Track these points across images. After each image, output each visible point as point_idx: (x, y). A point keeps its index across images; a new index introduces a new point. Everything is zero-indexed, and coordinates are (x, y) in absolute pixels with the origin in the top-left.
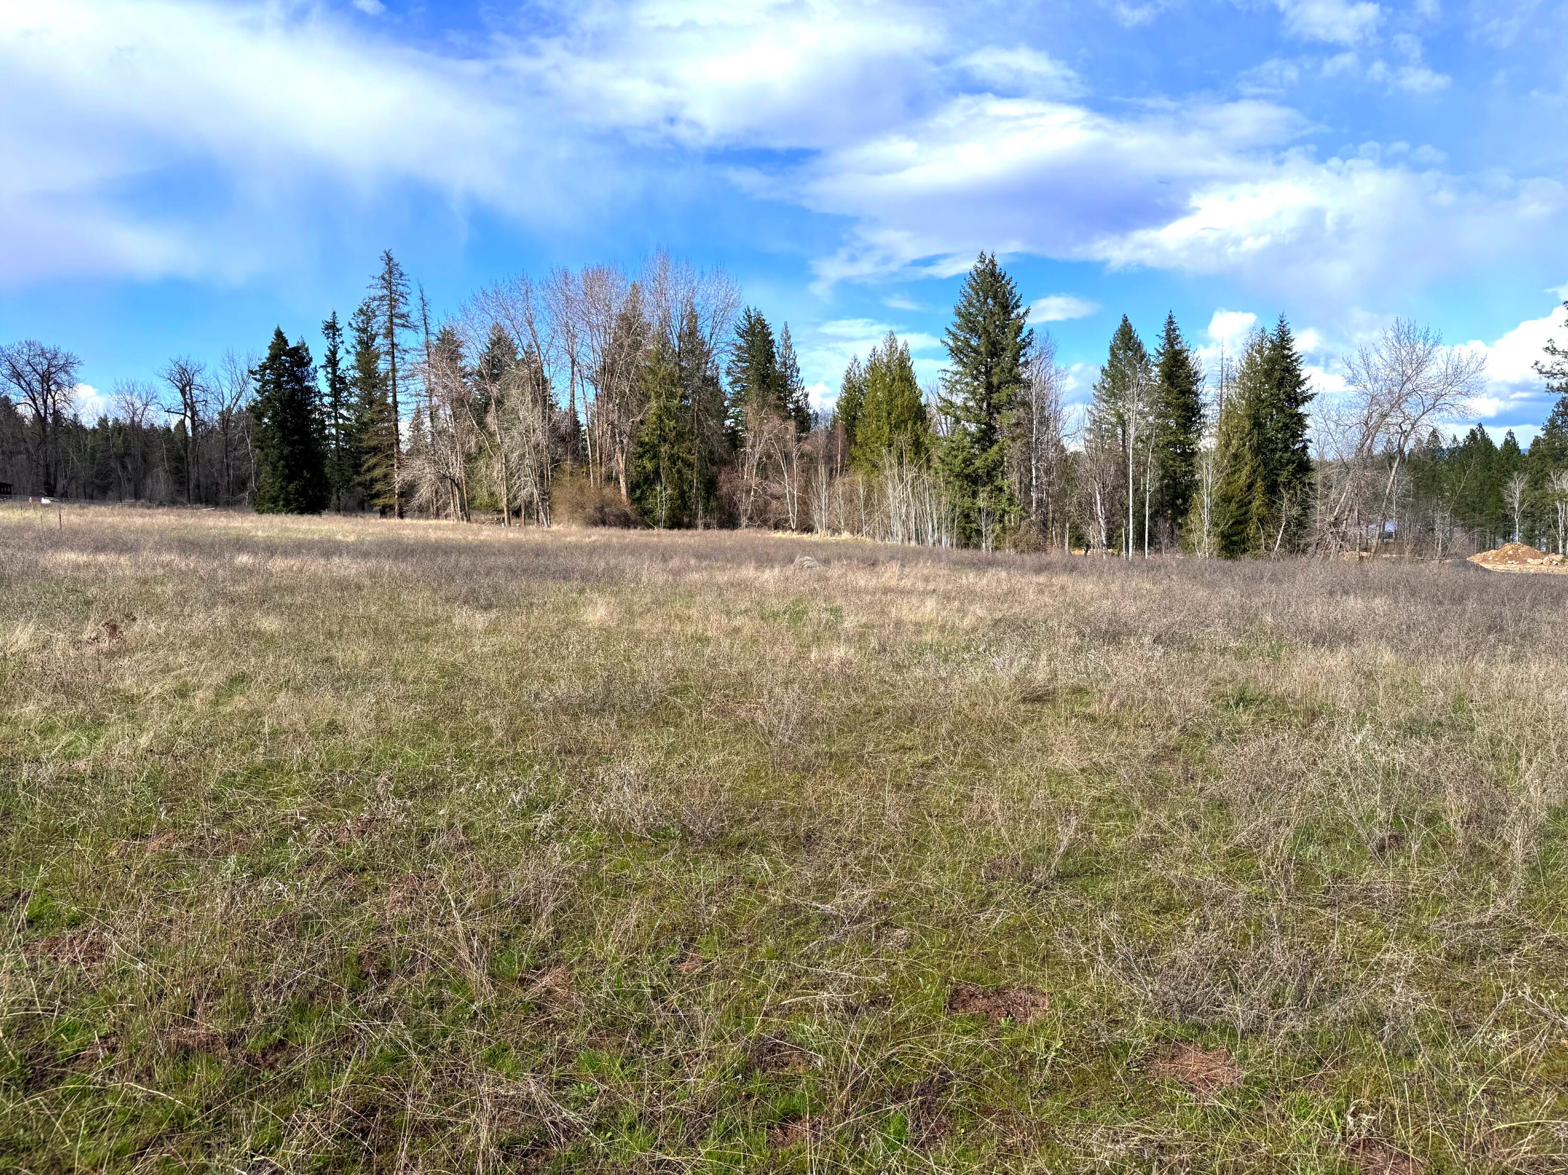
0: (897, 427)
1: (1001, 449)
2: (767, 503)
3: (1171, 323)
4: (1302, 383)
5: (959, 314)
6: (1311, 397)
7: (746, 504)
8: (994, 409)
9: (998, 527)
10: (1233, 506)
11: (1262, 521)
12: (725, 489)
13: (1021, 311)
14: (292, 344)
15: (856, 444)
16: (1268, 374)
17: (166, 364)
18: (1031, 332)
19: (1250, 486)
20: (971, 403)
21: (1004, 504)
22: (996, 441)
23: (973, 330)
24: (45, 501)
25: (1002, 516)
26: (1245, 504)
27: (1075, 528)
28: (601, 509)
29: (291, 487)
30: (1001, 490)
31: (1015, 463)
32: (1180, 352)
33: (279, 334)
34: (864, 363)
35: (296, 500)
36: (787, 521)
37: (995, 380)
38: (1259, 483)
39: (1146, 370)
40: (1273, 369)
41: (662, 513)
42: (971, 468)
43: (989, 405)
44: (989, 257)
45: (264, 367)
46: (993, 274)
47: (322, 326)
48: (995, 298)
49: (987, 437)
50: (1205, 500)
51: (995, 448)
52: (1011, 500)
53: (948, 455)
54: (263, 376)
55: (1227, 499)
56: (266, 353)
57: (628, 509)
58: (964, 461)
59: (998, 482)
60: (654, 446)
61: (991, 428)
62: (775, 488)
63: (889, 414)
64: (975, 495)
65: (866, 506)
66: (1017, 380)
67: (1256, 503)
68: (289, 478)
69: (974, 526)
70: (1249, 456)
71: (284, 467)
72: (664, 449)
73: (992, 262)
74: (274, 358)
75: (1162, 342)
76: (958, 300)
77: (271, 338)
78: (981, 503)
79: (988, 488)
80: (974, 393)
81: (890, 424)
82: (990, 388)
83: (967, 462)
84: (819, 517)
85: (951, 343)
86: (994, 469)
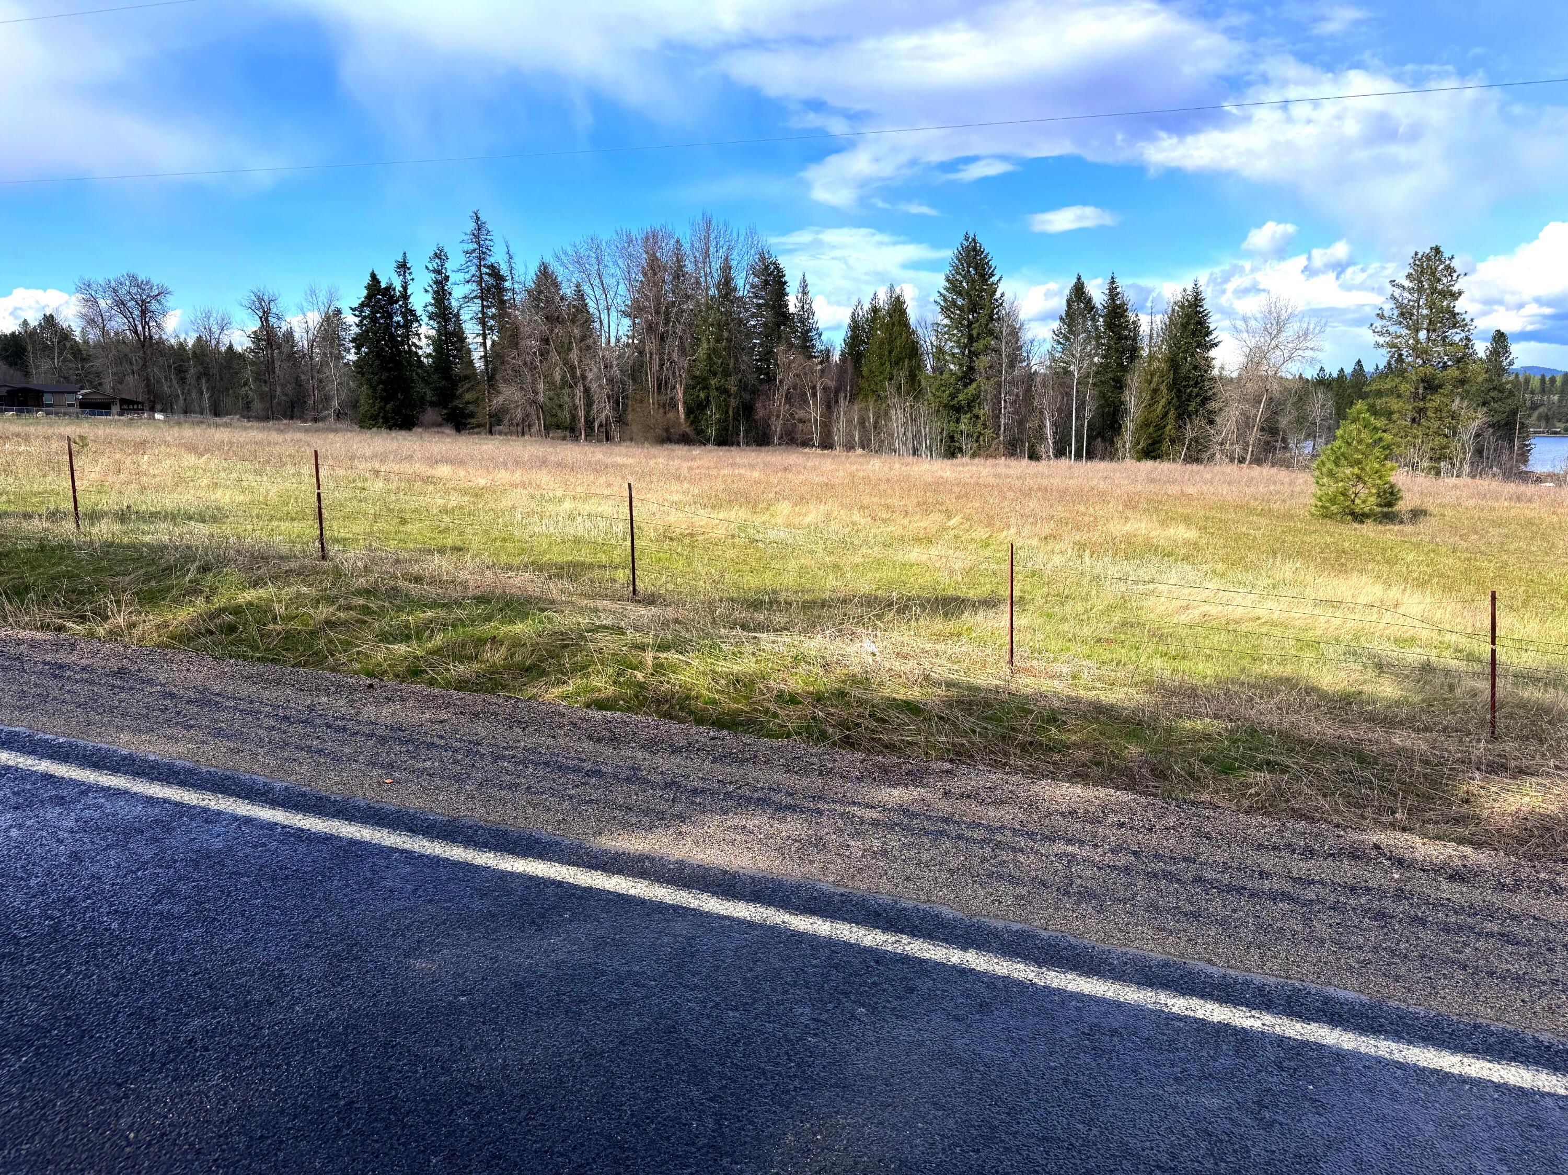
0: (897, 363)
1: (979, 386)
2: (794, 426)
3: (1113, 282)
4: (1210, 333)
5: (948, 280)
6: (1216, 345)
7: (777, 426)
8: (974, 354)
9: (975, 445)
10: (1151, 429)
11: (1173, 441)
12: (760, 413)
13: (995, 279)
14: (383, 285)
15: (863, 377)
16: (1185, 326)
17: (245, 295)
18: (1002, 295)
19: (1166, 414)
20: (956, 351)
21: (979, 428)
22: (975, 380)
23: (959, 293)
24: (158, 416)
25: (978, 437)
26: (1160, 428)
27: (1032, 447)
28: (667, 430)
29: (389, 406)
30: (978, 417)
31: (989, 397)
32: (1121, 306)
33: (373, 276)
34: (867, 306)
35: (393, 418)
36: (812, 440)
37: (975, 333)
38: (1172, 411)
39: (1094, 320)
40: (1188, 323)
41: (712, 433)
42: (956, 400)
43: (970, 351)
44: (972, 236)
45: (362, 305)
46: (974, 249)
47: (395, 265)
48: (976, 269)
49: (968, 376)
50: (1129, 426)
51: (974, 385)
52: (985, 426)
53: (938, 390)
54: (361, 312)
55: (1146, 424)
56: (365, 293)
57: (687, 430)
58: (950, 395)
59: (976, 411)
60: (705, 379)
61: (971, 369)
62: (800, 414)
63: (890, 352)
64: (958, 421)
65: (875, 427)
66: (991, 333)
67: (1169, 427)
68: (386, 400)
69: (957, 444)
70: (1165, 391)
71: (383, 390)
72: (713, 382)
73: (974, 240)
74: (369, 297)
75: (1106, 298)
76: (948, 269)
77: (367, 280)
78: (963, 427)
79: (968, 416)
80: (958, 342)
81: (890, 361)
82: (971, 339)
83: (953, 396)
84: (838, 436)
85: (942, 303)
86: (973, 401)
